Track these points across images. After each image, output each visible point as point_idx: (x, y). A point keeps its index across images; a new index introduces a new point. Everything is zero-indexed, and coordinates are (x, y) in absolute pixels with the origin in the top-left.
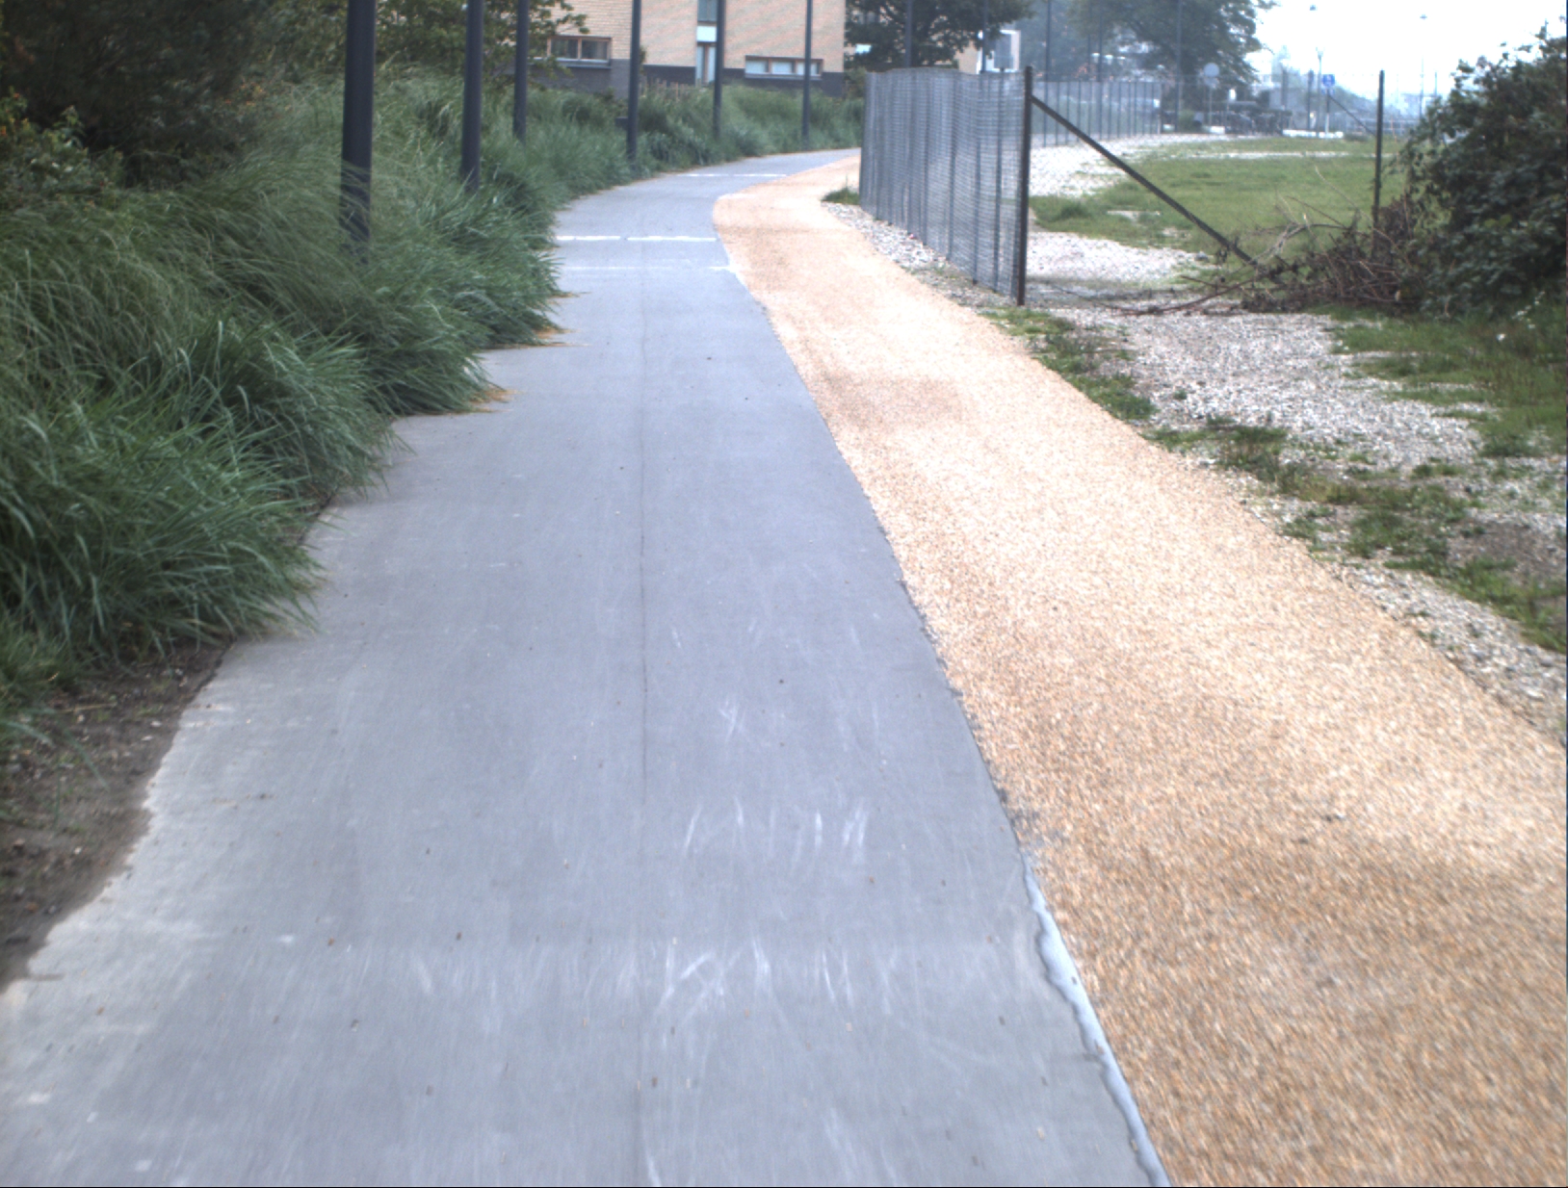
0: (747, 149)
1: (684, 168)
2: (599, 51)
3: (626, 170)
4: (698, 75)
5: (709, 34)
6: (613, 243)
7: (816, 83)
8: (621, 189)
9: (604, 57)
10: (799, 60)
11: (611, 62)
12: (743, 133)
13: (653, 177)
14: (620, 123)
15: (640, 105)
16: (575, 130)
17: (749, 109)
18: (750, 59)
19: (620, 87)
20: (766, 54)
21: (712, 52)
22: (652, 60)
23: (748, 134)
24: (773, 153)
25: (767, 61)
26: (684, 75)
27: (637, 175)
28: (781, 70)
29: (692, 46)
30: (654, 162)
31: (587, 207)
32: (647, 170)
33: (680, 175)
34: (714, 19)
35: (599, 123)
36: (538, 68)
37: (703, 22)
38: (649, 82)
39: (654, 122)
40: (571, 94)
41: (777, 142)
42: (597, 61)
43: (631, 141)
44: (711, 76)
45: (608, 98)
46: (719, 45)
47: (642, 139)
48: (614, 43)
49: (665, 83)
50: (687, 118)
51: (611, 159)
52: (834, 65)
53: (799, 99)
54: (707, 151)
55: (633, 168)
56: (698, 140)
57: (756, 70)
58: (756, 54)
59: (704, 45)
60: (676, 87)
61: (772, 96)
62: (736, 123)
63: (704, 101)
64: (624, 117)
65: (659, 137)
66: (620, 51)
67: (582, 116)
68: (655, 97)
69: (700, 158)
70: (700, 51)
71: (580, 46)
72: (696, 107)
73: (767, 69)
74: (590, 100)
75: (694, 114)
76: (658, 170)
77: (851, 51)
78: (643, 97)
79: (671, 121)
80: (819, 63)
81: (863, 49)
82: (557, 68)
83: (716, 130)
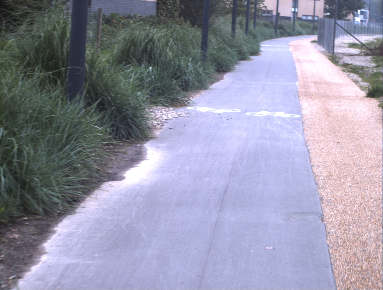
7: (317, 21)
9: (271, 14)
10: (312, 16)
12: (300, 30)
19: (274, 20)
26: (288, 18)
28: (310, 18)
29: (291, 12)
35: (269, 27)
36: (258, 16)
38: (281, 19)
39: (281, 27)
40: (264, 21)
41: (306, 33)
45: (272, 22)
50: (288, 27)
52: (321, 16)
54: (291, 33)
57: (304, 18)
58: (304, 15)
60: (286, 21)
62: (298, 28)
66: (275, 13)
68: (281, 23)
71: (266, 12)
72: (290, 25)
73: (307, 17)
74: (268, 23)
77: (325, 14)
78: (279, 23)
79: (285, 27)
80: (318, 17)
81: (328, 14)
82: (262, 16)
83: (293, 30)
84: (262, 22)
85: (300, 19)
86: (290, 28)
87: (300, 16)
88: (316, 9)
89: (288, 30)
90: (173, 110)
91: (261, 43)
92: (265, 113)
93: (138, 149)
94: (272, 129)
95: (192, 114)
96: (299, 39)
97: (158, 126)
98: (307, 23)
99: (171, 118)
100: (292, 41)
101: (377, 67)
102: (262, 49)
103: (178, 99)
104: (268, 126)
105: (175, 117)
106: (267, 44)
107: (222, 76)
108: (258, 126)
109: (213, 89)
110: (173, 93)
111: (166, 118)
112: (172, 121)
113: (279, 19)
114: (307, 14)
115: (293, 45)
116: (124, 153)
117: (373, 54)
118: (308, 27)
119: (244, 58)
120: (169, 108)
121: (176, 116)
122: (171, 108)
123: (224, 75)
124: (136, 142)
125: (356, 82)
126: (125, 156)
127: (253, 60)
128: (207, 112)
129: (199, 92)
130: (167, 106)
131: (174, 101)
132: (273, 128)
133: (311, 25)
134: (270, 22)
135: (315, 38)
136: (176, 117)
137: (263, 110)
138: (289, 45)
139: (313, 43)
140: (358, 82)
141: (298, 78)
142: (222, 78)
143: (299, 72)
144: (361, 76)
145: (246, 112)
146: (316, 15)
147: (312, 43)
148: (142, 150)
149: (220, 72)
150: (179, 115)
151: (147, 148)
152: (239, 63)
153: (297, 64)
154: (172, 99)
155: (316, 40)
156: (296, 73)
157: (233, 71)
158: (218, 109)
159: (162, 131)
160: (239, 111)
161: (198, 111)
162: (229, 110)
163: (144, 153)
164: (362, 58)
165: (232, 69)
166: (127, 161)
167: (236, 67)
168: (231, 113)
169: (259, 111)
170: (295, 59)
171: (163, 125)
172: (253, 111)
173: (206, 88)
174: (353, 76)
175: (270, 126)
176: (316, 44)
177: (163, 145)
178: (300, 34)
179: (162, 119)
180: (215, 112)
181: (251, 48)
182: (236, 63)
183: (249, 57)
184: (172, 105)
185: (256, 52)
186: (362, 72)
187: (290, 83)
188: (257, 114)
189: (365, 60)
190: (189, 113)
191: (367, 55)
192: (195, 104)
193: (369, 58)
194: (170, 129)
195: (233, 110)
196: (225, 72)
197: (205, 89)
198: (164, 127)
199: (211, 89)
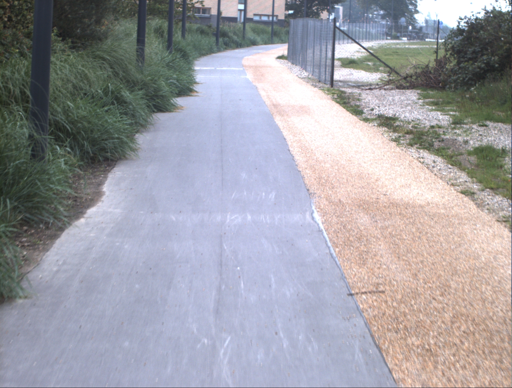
0: (253, 43)
1: (234, 49)
2: (207, 12)
3: (215, 49)
4: (239, 20)
5: (242, 7)
6: (212, 70)
7: (276, 23)
8: (214, 55)
9: (209, 14)
10: (270, 15)
11: (211, 15)
12: (252, 38)
13: (224, 51)
14: (214, 34)
15: (220, 29)
16: (200, 36)
17: (254, 30)
18: (255, 15)
19: (214, 23)
20: (260, 13)
21: (243, 13)
22: (224, 14)
23: (254, 38)
24: (262, 44)
25: (260, 15)
26: (234, 20)
27: (219, 51)
28: (264, 19)
29: (236, 10)
30: (225, 47)
31: (204, 60)
32: (222, 49)
33: (233, 51)
34: (243, 2)
35: (208, 34)
36: (189, 17)
37: (240, 3)
38: (223, 22)
39: (224, 35)
40: (198, 25)
41: (263, 41)
42: (207, 15)
43: (217, 40)
44: (242, 20)
45: (210, 27)
46: (245, 10)
47: (221, 40)
48: (212, 9)
49: (228, 22)
50: (235, 33)
51: (211, 46)
52: (282, 17)
53: (270, 28)
54: (241, 43)
55: (218, 48)
56: (238, 40)
57: (257, 18)
58: (257, 13)
59: (240, 10)
60: (232, 24)
61: (262, 26)
62: (250, 35)
63: (240, 28)
64: (215, 33)
65: (226, 39)
66: (214, 12)
67: (202, 32)
68: (225, 27)
69: (239, 45)
70: (239, 12)
71: (201, 10)
72: (238, 30)
73: (260, 18)
74: (205, 28)
75: (237, 32)
76: (226, 49)
77: (287, 13)
78: (221, 26)
80: (277, 16)
81: (291, 12)
82: (195, 17)
83: (244, 37)
84: (195, 26)
85: (251, 20)
86: (238, 36)
87: (250, 15)
89: (235, 38)
113: (221, 20)
118: (263, 32)
134: (207, 26)
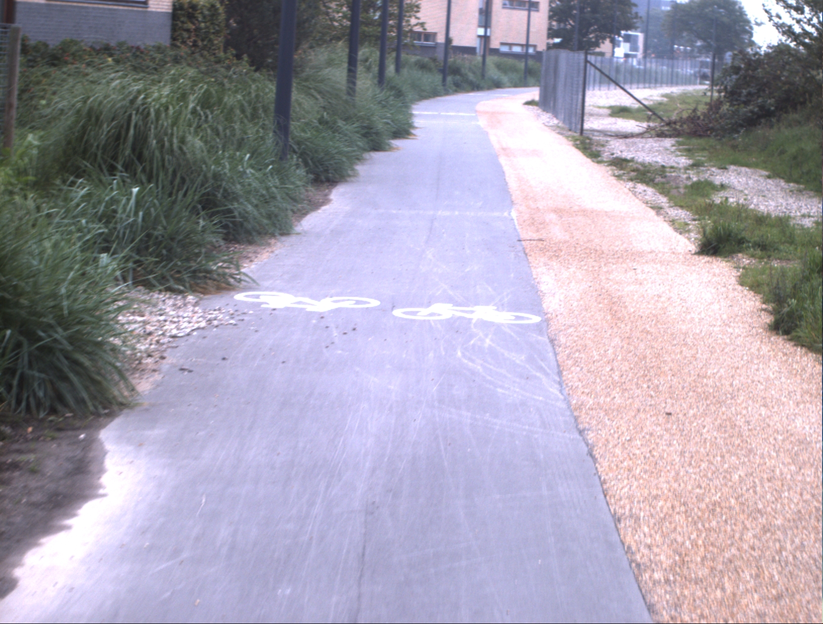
2: (431, 39)
4: (476, 50)
7: (533, 56)
9: (433, 42)
10: (525, 45)
11: (436, 44)
15: (448, 63)
18: (502, 44)
19: (440, 55)
23: (498, 78)
24: (509, 87)
25: (510, 45)
26: (470, 50)
28: (517, 49)
29: (475, 37)
35: (429, 70)
37: (480, 27)
39: (456, 71)
40: (418, 57)
41: (511, 82)
42: (430, 43)
44: (482, 51)
45: (434, 60)
47: (449, 78)
48: (438, 35)
49: (461, 54)
50: (470, 69)
52: (542, 47)
54: (479, 84)
56: (475, 79)
57: (505, 49)
58: (505, 42)
59: (481, 37)
60: (467, 56)
62: (493, 72)
63: (478, 63)
64: (441, 68)
65: (458, 77)
66: (441, 39)
68: (456, 60)
69: (475, 86)
70: (479, 39)
71: (422, 36)
72: (474, 65)
73: (510, 49)
74: (426, 61)
75: (474, 68)
77: (551, 41)
78: (451, 60)
79: (463, 71)
80: (535, 46)
81: (557, 40)
82: (413, 46)
83: (483, 76)
84: (413, 59)
85: (496, 52)
86: (474, 73)
87: (495, 44)
88: (532, 29)
89: (471, 76)
90: (196, 304)
91: (414, 106)
92: (445, 311)
93: (78, 453)
94: (470, 364)
95: (246, 318)
96: (497, 98)
97: (149, 360)
98: (511, 61)
99: (188, 330)
100: (482, 102)
101: (696, 165)
102: (417, 122)
103: (210, 272)
104: (459, 354)
105: (198, 328)
106: (426, 110)
107: (326, 195)
108: (431, 355)
109: (305, 233)
110: (198, 255)
111: (174, 332)
112: (191, 340)
113: (451, 51)
114: (510, 41)
115: (486, 113)
116: (33, 472)
117: (675, 134)
118: (514, 69)
119: (377, 146)
120: (184, 298)
121: (203, 324)
122: (191, 298)
123: (330, 192)
124: (78, 423)
125: (658, 209)
126: (33, 483)
127: (397, 149)
128: (287, 309)
129: (269, 245)
130: (180, 292)
131: (200, 278)
132: (473, 361)
133: (521, 65)
134: (431, 58)
135: (534, 93)
136: (203, 328)
137: (438, 300)
138: (476, 111)
139: (530, 107)
140: (661, 208)
141: (513, 197)
142: (326, 201)
143: (512, 184)
144: (663, 190)
145: (393, 307)
146: (531, 43)
147: (526, 106)
148: (91, 455)
149: (322, 182)
150: (210, 321)
151: (108, 446)
152: (365, 160)
153: (503, 160)
154: (194, 272)
155: (537, 98)
156: (507, 184)
157: (352, 179)
158: (317, 297)
159: (157, 377)
160: (374, 303)
161: (263, 306)
162: (348, 303)
163: (93, 468)
164: (652, 143)
165: (349, 176)
166: (35, 505)
167: (360, 168)
168: (353, 309)
169: (429, 304)
170: (496, 146)
171: (163, 358)
172: (412, 305)
173: (285, 231)
174: (645, 191)
175: (464, 355)
176: (536, 108)
177: (157, 432)
178: (497, 85)
179: (163, 334)
180: (309, 309)
181: (392, 121)
182: (359, 159)
183: (387, 141)
184: (193, 289)
185: (403, 131)
186: (663, 180)
187: (496, 214)
188: (423, 313)
189: (661, 149)
190: (238, 313)
191: (661, 135)
192: (253, 285)
193: (668, 142)
194: (182, 370)
195: (358, 302)
196: (332, 182)
197: (282, 234)
198: (165, 365)
199: (298, 234)
